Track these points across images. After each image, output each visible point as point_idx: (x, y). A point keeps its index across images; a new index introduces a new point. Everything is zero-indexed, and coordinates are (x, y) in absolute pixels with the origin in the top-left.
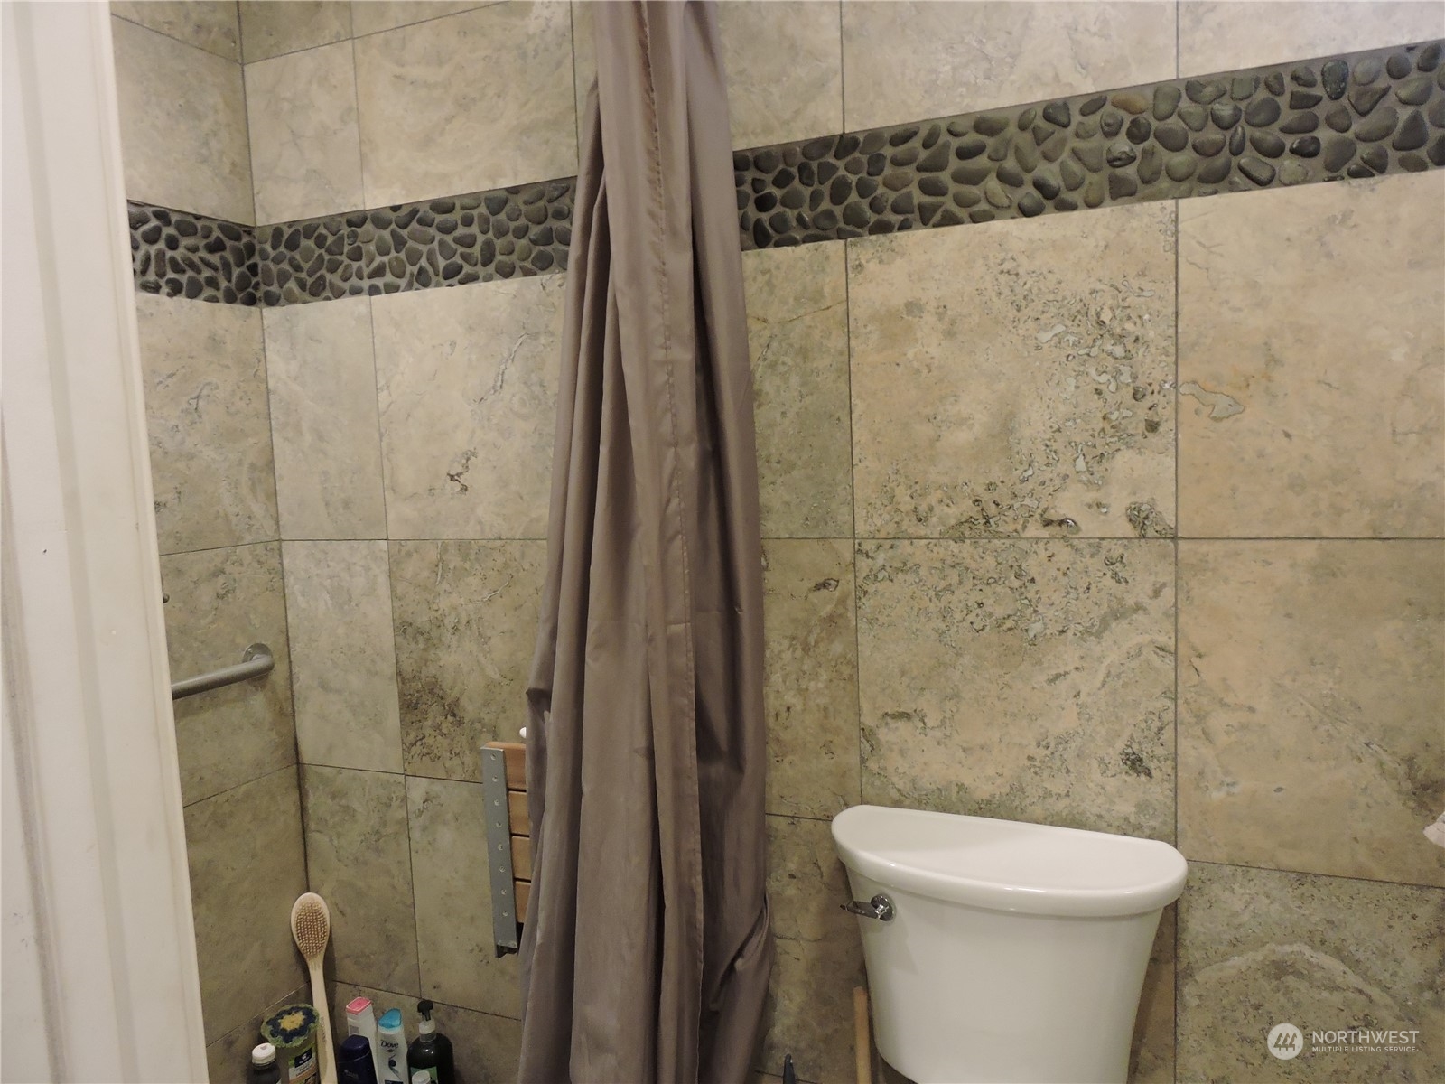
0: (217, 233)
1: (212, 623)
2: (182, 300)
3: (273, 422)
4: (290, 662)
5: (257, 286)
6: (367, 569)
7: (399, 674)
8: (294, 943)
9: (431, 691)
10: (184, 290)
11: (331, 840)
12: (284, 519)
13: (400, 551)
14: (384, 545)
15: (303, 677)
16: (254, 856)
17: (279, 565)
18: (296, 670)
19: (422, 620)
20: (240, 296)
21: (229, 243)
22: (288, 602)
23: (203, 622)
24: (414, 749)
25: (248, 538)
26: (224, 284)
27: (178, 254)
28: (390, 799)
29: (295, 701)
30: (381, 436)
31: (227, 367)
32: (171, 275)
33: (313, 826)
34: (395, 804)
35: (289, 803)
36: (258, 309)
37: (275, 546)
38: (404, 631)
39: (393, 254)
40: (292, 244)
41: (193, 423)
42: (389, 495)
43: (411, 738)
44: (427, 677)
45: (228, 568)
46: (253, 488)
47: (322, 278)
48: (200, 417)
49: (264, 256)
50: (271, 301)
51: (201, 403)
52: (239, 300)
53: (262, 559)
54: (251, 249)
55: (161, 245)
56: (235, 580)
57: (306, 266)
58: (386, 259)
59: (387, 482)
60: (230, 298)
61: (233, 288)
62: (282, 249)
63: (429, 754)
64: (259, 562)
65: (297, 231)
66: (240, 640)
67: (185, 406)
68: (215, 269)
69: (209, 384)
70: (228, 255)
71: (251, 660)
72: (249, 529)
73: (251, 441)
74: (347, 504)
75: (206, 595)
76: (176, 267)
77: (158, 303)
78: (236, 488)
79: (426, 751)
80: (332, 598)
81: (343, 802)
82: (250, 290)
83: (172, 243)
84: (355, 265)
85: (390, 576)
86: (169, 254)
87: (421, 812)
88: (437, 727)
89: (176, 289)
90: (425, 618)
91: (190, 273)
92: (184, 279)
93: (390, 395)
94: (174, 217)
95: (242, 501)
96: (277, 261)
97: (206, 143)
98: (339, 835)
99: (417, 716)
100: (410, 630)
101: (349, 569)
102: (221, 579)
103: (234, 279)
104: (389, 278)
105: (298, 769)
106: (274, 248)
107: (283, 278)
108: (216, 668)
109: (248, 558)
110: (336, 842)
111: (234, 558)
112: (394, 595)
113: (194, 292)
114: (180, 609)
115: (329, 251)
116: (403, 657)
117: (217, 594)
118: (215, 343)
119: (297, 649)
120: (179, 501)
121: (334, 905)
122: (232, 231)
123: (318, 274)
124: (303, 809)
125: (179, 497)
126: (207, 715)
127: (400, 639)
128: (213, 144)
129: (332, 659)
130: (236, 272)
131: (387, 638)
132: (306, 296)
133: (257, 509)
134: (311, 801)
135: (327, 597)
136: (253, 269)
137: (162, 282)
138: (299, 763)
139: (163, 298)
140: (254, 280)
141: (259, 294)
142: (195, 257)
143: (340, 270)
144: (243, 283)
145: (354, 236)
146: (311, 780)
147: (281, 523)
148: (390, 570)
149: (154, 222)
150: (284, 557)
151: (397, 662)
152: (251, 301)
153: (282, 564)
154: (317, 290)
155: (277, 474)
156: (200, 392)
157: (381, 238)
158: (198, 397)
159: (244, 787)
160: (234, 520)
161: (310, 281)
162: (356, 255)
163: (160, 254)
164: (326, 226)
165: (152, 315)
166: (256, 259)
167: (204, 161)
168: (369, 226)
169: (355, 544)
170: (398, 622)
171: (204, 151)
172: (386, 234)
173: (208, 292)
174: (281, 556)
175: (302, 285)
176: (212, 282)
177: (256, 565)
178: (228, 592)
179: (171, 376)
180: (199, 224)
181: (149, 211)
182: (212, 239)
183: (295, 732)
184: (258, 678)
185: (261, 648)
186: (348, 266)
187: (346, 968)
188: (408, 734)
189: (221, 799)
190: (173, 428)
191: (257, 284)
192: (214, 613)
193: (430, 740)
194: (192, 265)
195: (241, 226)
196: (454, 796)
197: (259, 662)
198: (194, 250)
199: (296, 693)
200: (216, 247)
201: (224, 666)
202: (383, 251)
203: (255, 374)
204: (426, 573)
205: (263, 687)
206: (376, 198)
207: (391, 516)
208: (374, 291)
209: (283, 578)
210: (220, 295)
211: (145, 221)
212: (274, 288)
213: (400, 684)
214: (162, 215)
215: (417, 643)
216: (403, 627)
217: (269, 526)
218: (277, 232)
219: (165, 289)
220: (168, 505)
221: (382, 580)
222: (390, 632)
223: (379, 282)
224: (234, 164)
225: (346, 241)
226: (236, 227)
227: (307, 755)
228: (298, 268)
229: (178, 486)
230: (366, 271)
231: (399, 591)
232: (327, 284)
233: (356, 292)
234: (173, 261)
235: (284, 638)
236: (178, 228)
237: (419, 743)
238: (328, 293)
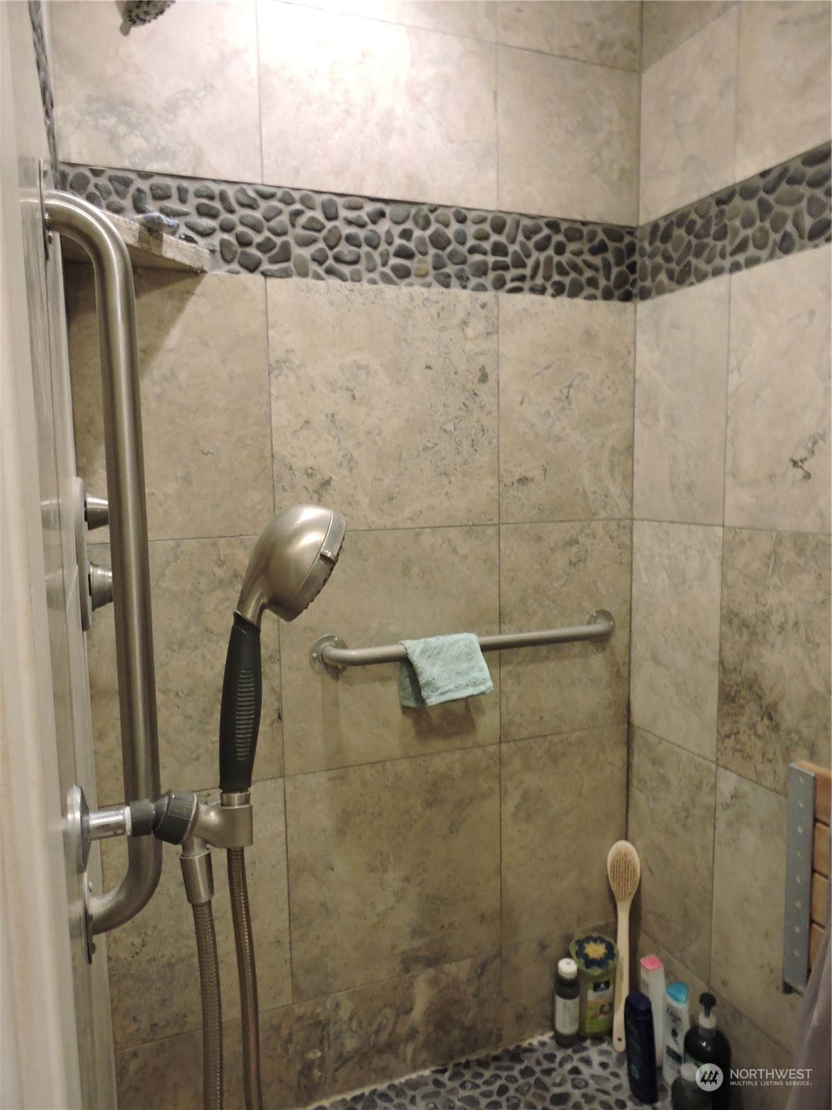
0: (601, 236)
1: (564, 585)
2: (564, 300)
3: (636, 410)
4: (631, 631)
5: (634, 283)
6: (702, 553)
7: (721, 662)
8: (608, 881)
9: (750, 687)
10: (567, 291)
11: (648, 801)
12: (638, 499)
13: (734, 539)
14: (719, 531)
15: (639, 648)
16: (580, 795)
17: (629, 542)
18: (635, 639)
19: (749, 612)
20: (617, 293)
21: (611, 245)
22: (633, 577)
23: (555, 584)
24: (727, 741)
25: (603, 514)
26: (603, 283)
27: (564, 259)
28: (701, 782)
29: (632, 667)
30: (727, 419)
31: (599, 359)
32: (556, 278)
33: (635, 783)
34: (705, 789)
35: (616, 756)
36: (633, 305)
37: (627, 524)
38: (730, 622)
39: (758, 223)
40: (666, 237)
41: (563, 409)
42: (729, 482)
43: (726, 729)
44: (748, 672)
45: (582, 539)
46: (612, 471)
47: (689, 264)
48: (570, 403)
49: (642, 254)
50: (645, 295)
51: (572, 392)
52: (615, 297)
53: (614, 535)
54: (631, 249)
55: (550, 251)
56: (587, 551)
57: (675, 255)
58: (749, 232)
59: (728, 467)
60: (608, 295)
61: (612, 286)
62: (658, 243)
63: (740, 750)
64: (611, 537)
65: (672, 222)
66: (587, 604)
67: (557, 394)
68: (596, 269)
69: (580, 374)
70: (610, 256)
71: (595, 622)
72: (604, 507)
73: (614, 426)
74: (690, 488)
75: (560, 561)
76: (562, 271)
77: (542, 304)
78: (596, 468)
79: (738, 746)
80: (669, 577)
81: (661, 771)
82: (628, 287)
83: (560, 249)
84: (719, 245)
85: (722, 564)
86: (556, 259)
87: (727, 806)
88: (753, 726)
89: (559, 290)
90: (751, 611)
91: (573, 275)
92: (567, 281)
93: (740, 375)
94: (564, 226)
95: (600, 481)
96: (652, 256)
97: (598, 154)
98: (655, 800)
99: (733, 709)
100: (736, 621)
101: (686, 552)
102: (575, 549)
103: (613, 277)
104: (751, 251)
105: (629, 727)
106: (651, 243)
107: (656, 270)
108: (563, 625)
109: (600, 532)
110: (651, 805)
111: (588, 531)
112: (724, 583)
113: (575, 291)
114: (537, 571)
115: (697, 236)
116: (727, 646)
117: (570, 561)
118: (589, 336)
119: (638, 620)
120: (545, 477)
121: (644, 860)
122: (615, 233)
123: (685, 262)
124: (629, 765)
125: (545, 474)
126: (552, 665)
127: (725, 628)
128: (606, 153)
129: (664, 636)
130: (615, 271)
131: (713, 626)
132: (673, 285)
133: (614, 489)
134: (636, 759)
135: (665, 576)
136: (632, 268)
137: (548, 285)
138: (629, 724)
139: (547, 299)
140: (632, 278)
141: (635, 291)
142: (579, 261)
143: (705, 254)
144: (622, 281)
145: (721, 214)
146: (637, 742)
147: (635, 503)
148: (723, 557)
149: (546, 231)
150: (634, 535)
151: (721, 651)
152: (627, 297)
153: (632, 541)
154: (683, 277)
155: (635, 457)
156: (573, 381)
157: (748, 212)
158: (570, 387)
159: (578, 734)
160: (591, 497)
161: (677, 269)
162: (721, 234)
163: (549, 260)
164: (697, 212)
165: (536, 314)
166: (636, 257)
167: (594, 170)
168: (737, 201)
169: (693, 527)
170: (725, 610)
171: (597, 161)
172: (753, 205)
173: (588, 291)
174: (631, 533)
175: (671, 275)
176: (592, 282)
177: (608, 539)
178: (580, 561)
179: (547, 368)
180: (585, 230)
181: (542, 222)
182: (596, 242)
183: (629, 692)
184: (600, 640)
185: (606, 615)
186: (713, 248)
187: (649, 921)
188: (723, 725)
189: (556, 739)
190: (545, 413)
191: (635, 281)
192: (566, 577)
193: (744, 738)
194: (575, 267)
195: (623, 227)
196: (762, 803)
197: (600, 627)
198: (578, 253)
199: (633, 659)
200: (599, 249)
201: (570, 625)
202: (747, 223)
203: (624, 366)
204: (757, 565)
205: (603, 649)
206: (745, 168)
207: (730, 501)
208: (736, 267)
209: (632, 554)
210: (599, 293)
211: (537, 230)
212: (648, 283)
213: (721, 673)
214: (553, 225)
215: (741, 635)
216: (730, 617)
217: (623, 505)
218: (655, 227)
219: (550, 291)
220: (535, 481)
221: (715, 566)
222: (716, 619)
223: (740, 258)
224: (623, 170)
225: (714, 220)
226: (619, 229)
227: (637, 719)
228: (668, 259)
229: (545, 464)
230: (729, 249)
231: (729, 579)
232: (693, 270)
233: (717, 272)
234: (559, 265)
235: (628, 607)
236: (566, 236)
237: (733, 737)
238: (693, 279)
